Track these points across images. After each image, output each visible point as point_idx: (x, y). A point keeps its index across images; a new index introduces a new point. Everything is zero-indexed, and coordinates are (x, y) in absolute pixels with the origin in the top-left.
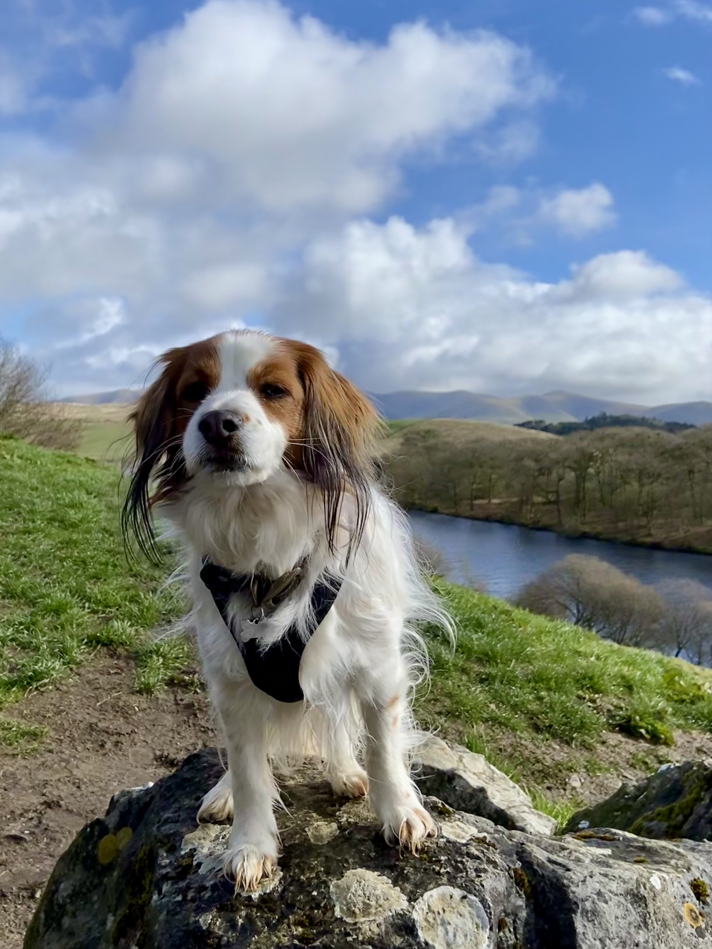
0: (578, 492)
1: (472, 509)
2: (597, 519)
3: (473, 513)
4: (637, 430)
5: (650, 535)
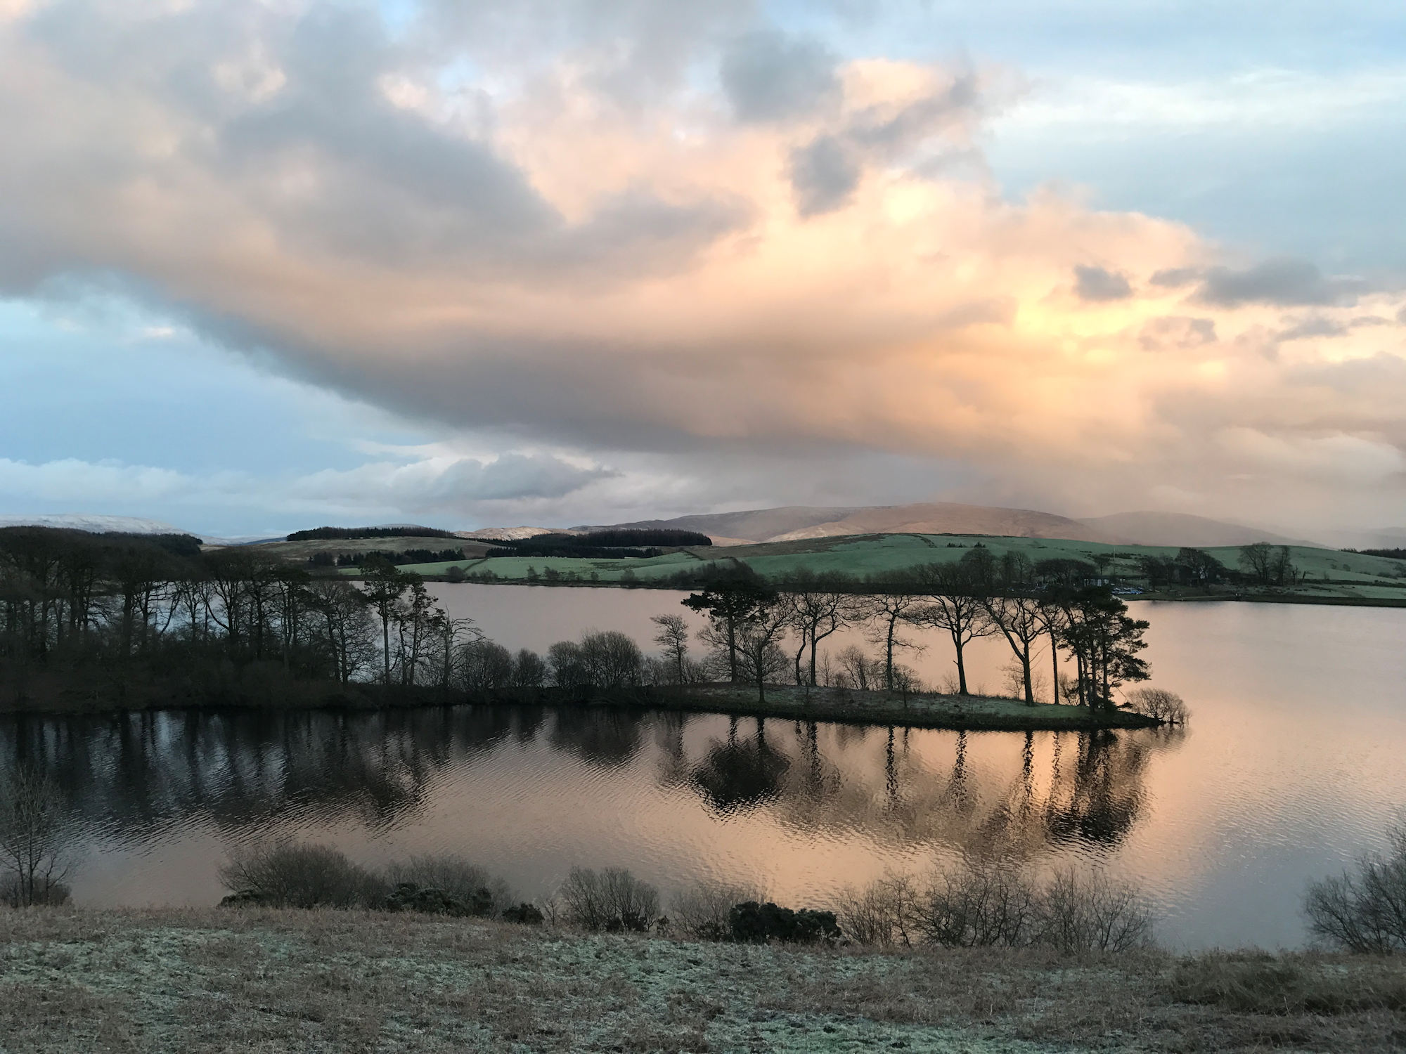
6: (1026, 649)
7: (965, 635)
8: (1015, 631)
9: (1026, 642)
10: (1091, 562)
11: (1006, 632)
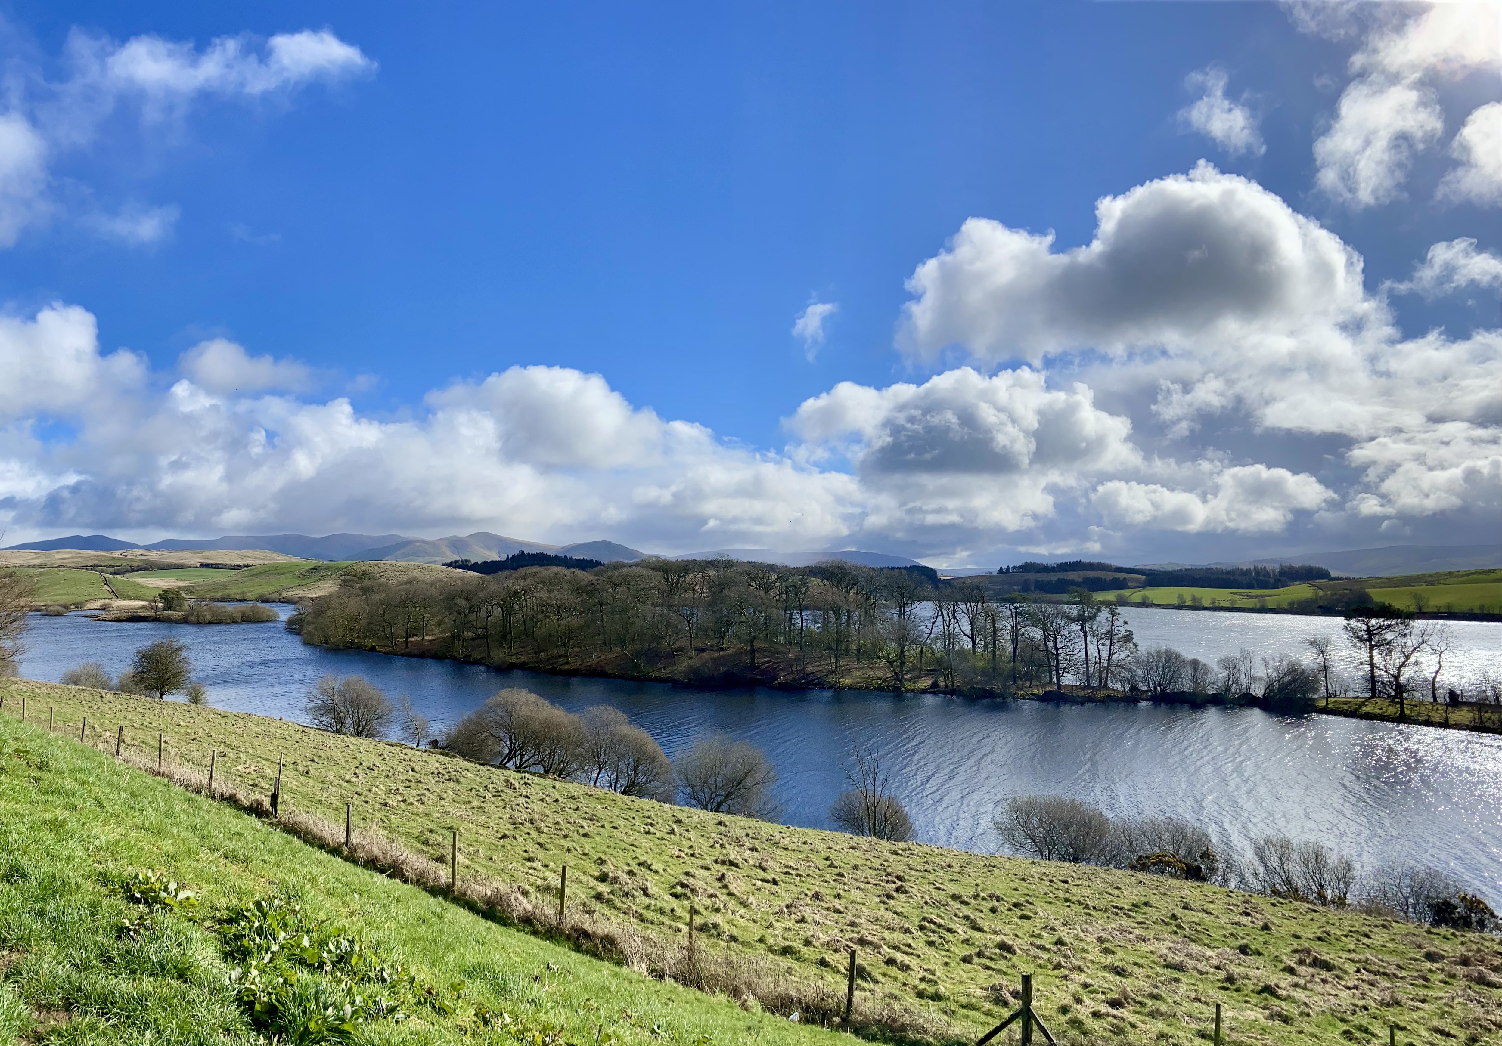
0: (504, 626)
1: (407, 647)
2: (521, 650)
3: (408, 650)
4: (555, 569)
5: (568, 663)
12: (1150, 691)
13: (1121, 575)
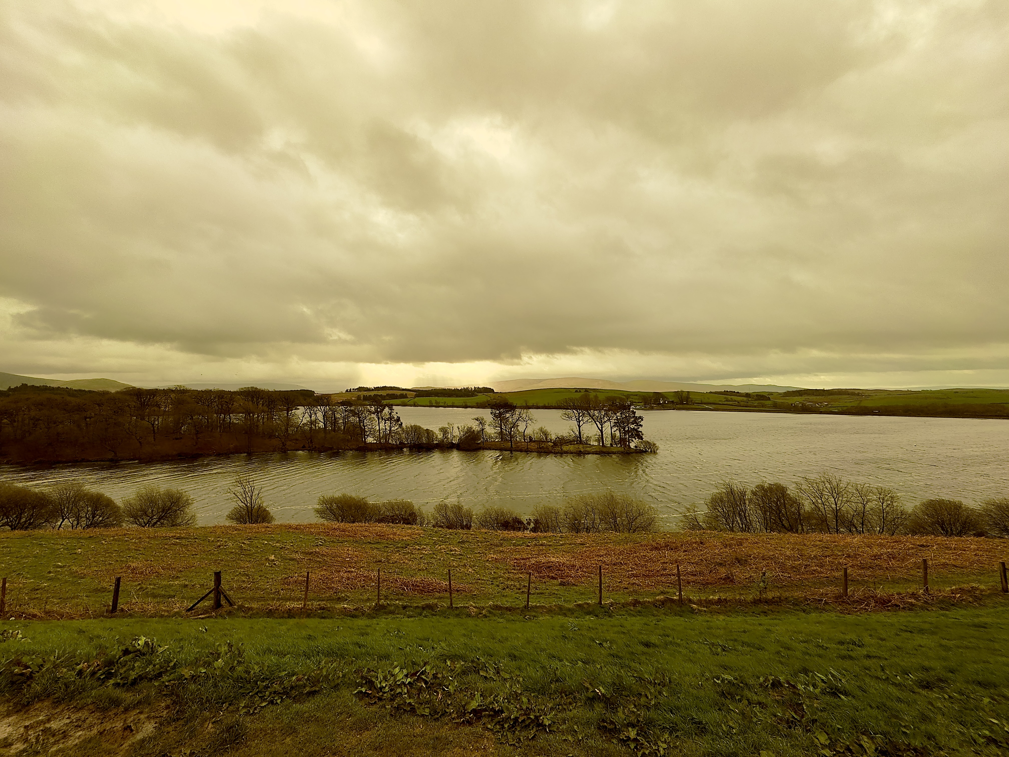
6: (602, 427)
7: (581, 423)
8: (598, 421)
9: (602, 425)
10: (624, 397)
11: (595, 422)
12: (408, 443)
13: (404, 392)
